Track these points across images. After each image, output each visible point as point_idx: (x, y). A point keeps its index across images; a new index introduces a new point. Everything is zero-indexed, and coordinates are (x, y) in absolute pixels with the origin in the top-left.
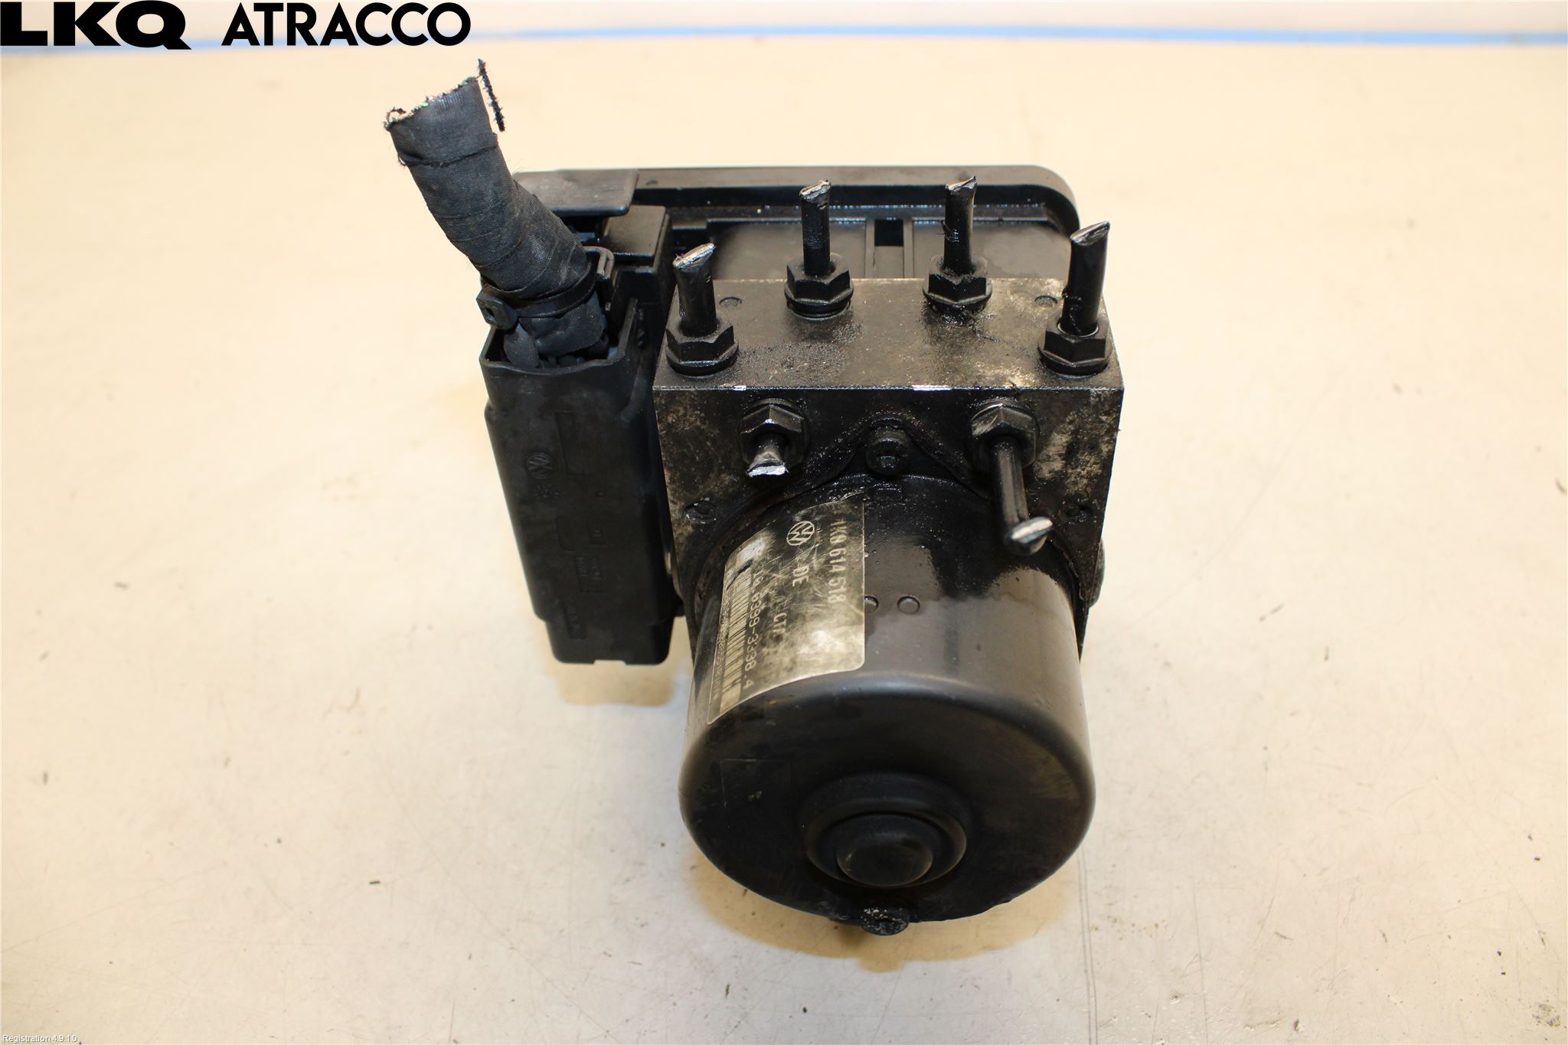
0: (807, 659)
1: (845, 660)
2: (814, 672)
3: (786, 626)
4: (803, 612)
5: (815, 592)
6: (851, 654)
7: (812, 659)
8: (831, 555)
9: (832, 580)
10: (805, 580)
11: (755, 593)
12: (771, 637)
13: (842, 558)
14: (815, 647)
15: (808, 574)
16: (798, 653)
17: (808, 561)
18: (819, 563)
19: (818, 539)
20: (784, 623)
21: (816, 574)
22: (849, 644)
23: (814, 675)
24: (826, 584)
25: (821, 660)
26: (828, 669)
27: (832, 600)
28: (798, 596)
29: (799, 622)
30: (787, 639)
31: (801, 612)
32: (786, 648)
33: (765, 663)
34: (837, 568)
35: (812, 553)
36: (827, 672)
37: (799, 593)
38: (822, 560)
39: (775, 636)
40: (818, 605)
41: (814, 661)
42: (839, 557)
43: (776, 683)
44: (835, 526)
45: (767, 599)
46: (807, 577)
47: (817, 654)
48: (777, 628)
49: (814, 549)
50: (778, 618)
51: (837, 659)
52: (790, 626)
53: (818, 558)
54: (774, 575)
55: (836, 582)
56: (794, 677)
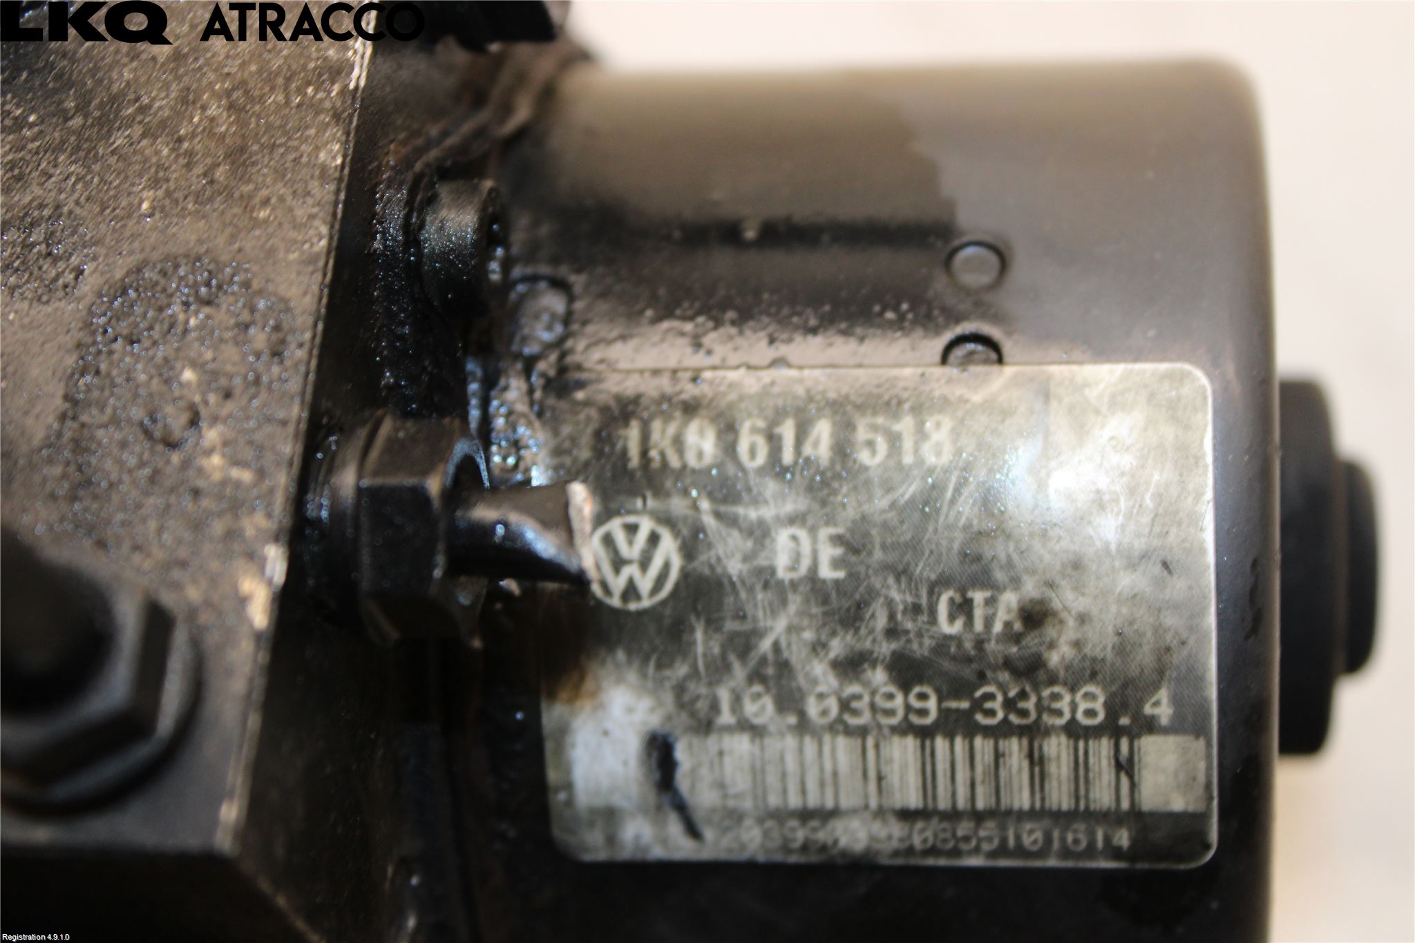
0: (1146, 520)
1: (1174, 411)
2: (1199, 496)
3: (997, 588)
4: (959, 538)
5: (893, 505)
6: (1151, 397)
7: (1149, 502)
8: (761, 458)
9: (864, 457)
10: (837, 540)
11: (802, 714)
12: (1017, 638)
13: (778, 430)
14: (1106, 497)
15: (813, 531)
16: (1113, 547)
17: (760, 534)
18: (782, 497)
19: (677, 505)
20: (978, 597)
21: (824, 503)
22: (1116, 403)
23: (1209, 494)
24: (874, 475)
25: (1158, 477)
26: (1198, 459)
27: (938, 454)
28: (892, 558)
29: (999, 550)
30: (1051, 585)
31: (956, 546)
32: (1078, 589)
33: (1109, 655)
34: (816, 444)
35: (732, 521)
36: (1209, 459)
37: (878, 555)
38: (771, 487)
39: (1018, 626)
40: (949, 494)
41: (1159, 497)
42: (774, 440)
43: (1203, 612)
44: (644, 453)
45: (851, 666)
46: (825, 533)
47: (1132, 491)
48: (989, 622)
49: (718, 515)
50: (952, 618)
51: (1169, 432)
52: (999, 576)
53: (756, 501)
54: (766, 645)
55: (870, 444)
56: (1203, 551)
